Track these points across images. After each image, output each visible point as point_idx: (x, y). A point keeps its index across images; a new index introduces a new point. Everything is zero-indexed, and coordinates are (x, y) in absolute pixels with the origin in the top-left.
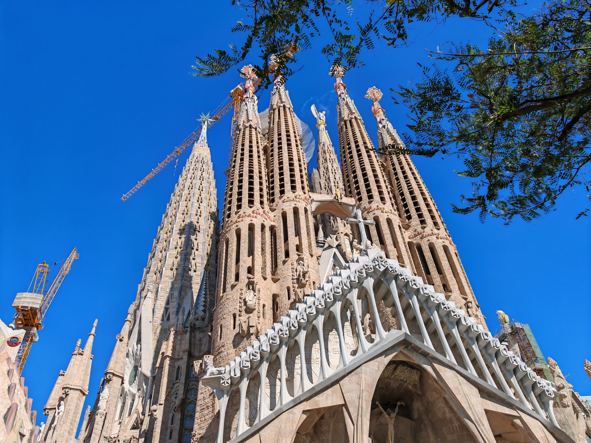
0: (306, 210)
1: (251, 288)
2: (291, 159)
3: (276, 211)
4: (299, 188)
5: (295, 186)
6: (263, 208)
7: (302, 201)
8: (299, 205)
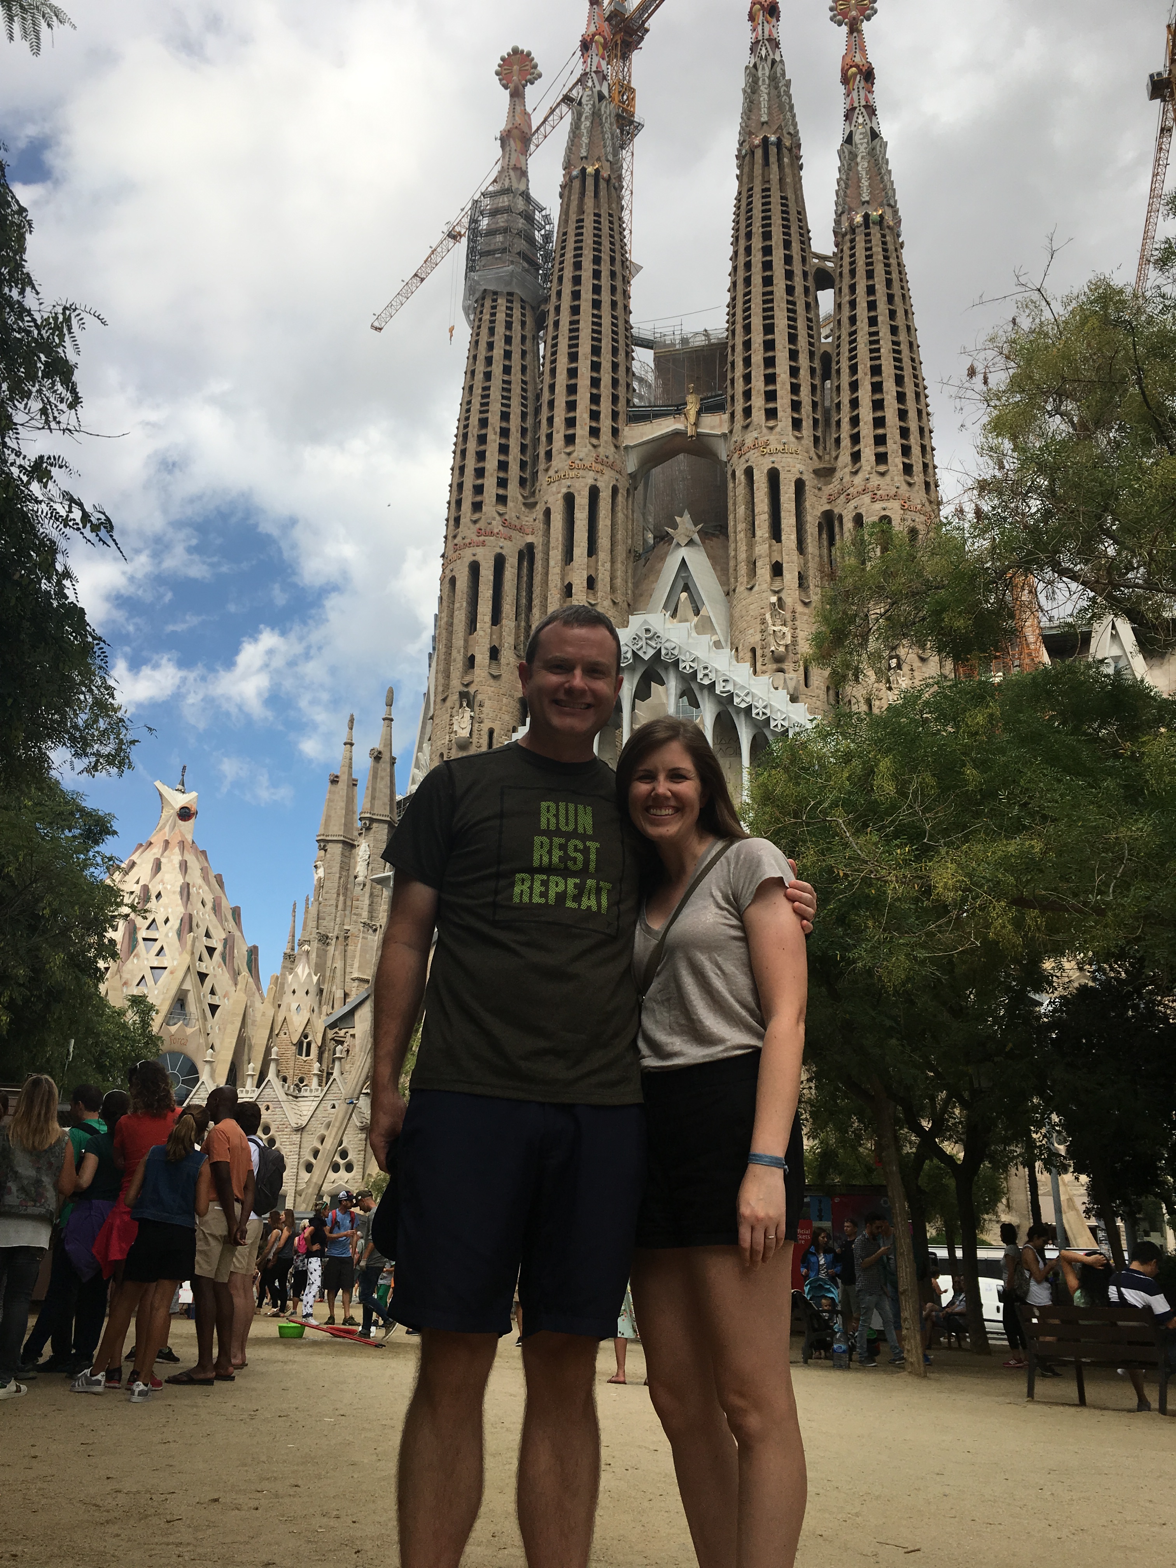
0: (594, 494)
1: (465, 704)
2: (573, 357)
3: (538, 507)
4: (582, 437)
5: (574, 435)
6: (500, 515)
7: (586, 472)
8: (577, 485)
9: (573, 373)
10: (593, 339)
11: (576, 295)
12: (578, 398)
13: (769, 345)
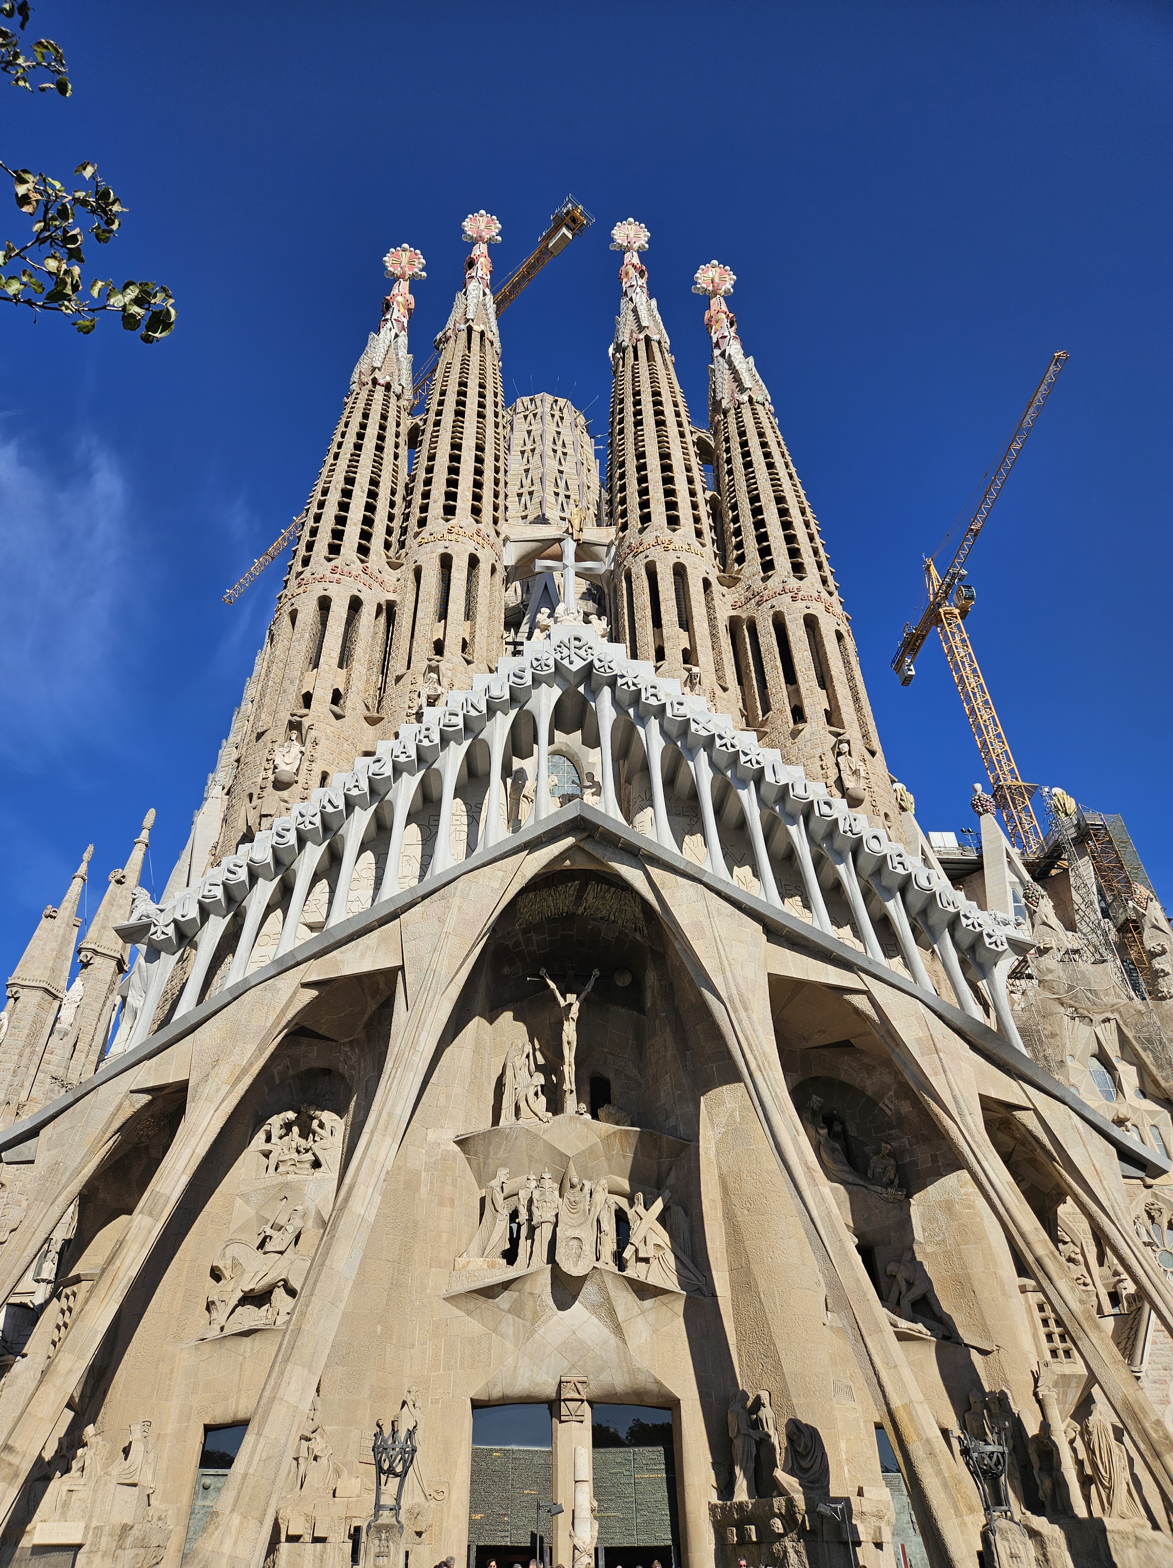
0: (474, 562)
1: (294, 738)
2: (456, 446)
3: (406, 566)
4: (464, 509)
5: (455, 507)
6: (362, 561)
7: (466, 539)
8: (456, 548)
9: (455, 458)
10: (477, 438)
11: (461, 403)
12: (460, 478)
13: (666, 468)
